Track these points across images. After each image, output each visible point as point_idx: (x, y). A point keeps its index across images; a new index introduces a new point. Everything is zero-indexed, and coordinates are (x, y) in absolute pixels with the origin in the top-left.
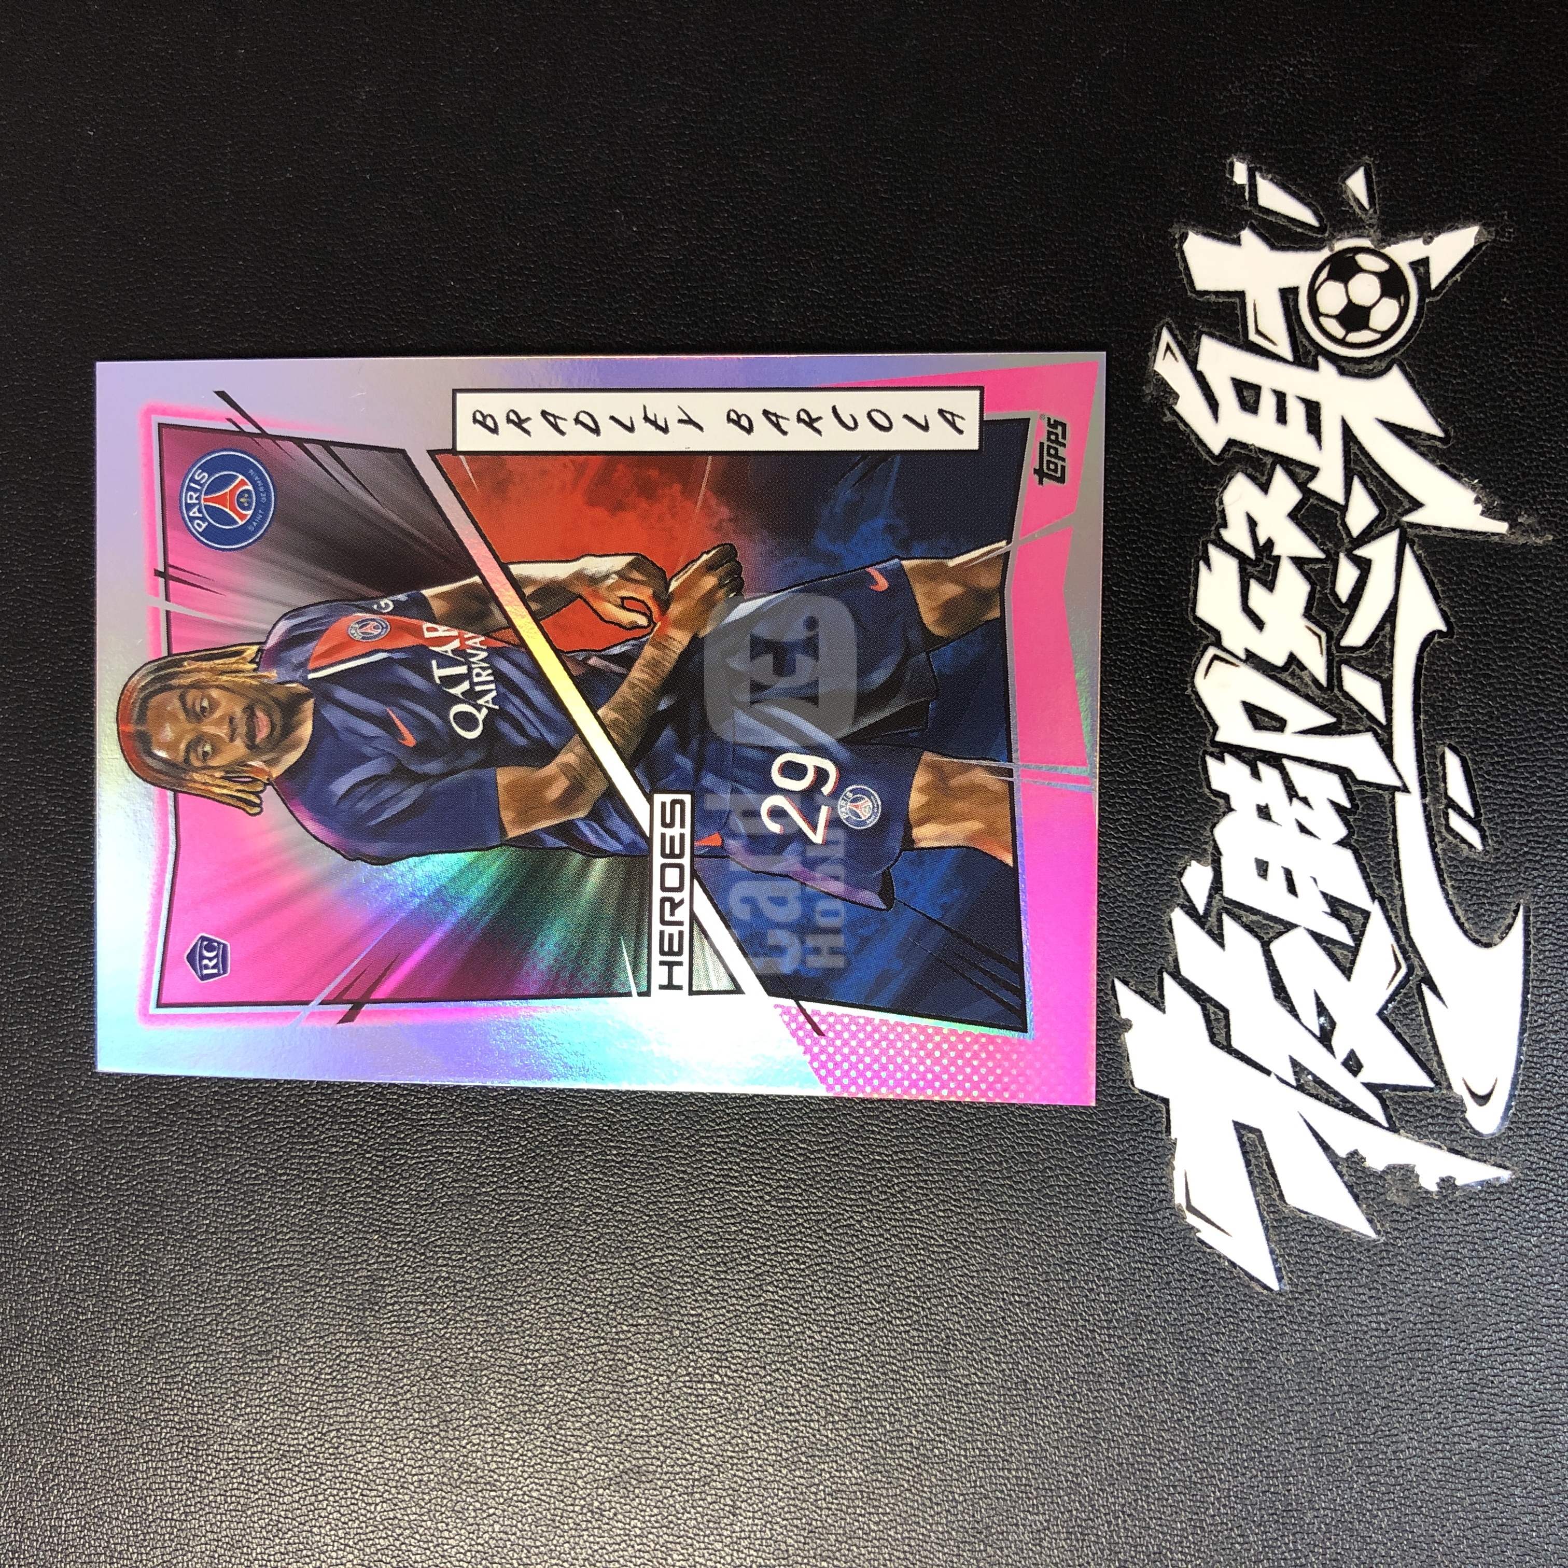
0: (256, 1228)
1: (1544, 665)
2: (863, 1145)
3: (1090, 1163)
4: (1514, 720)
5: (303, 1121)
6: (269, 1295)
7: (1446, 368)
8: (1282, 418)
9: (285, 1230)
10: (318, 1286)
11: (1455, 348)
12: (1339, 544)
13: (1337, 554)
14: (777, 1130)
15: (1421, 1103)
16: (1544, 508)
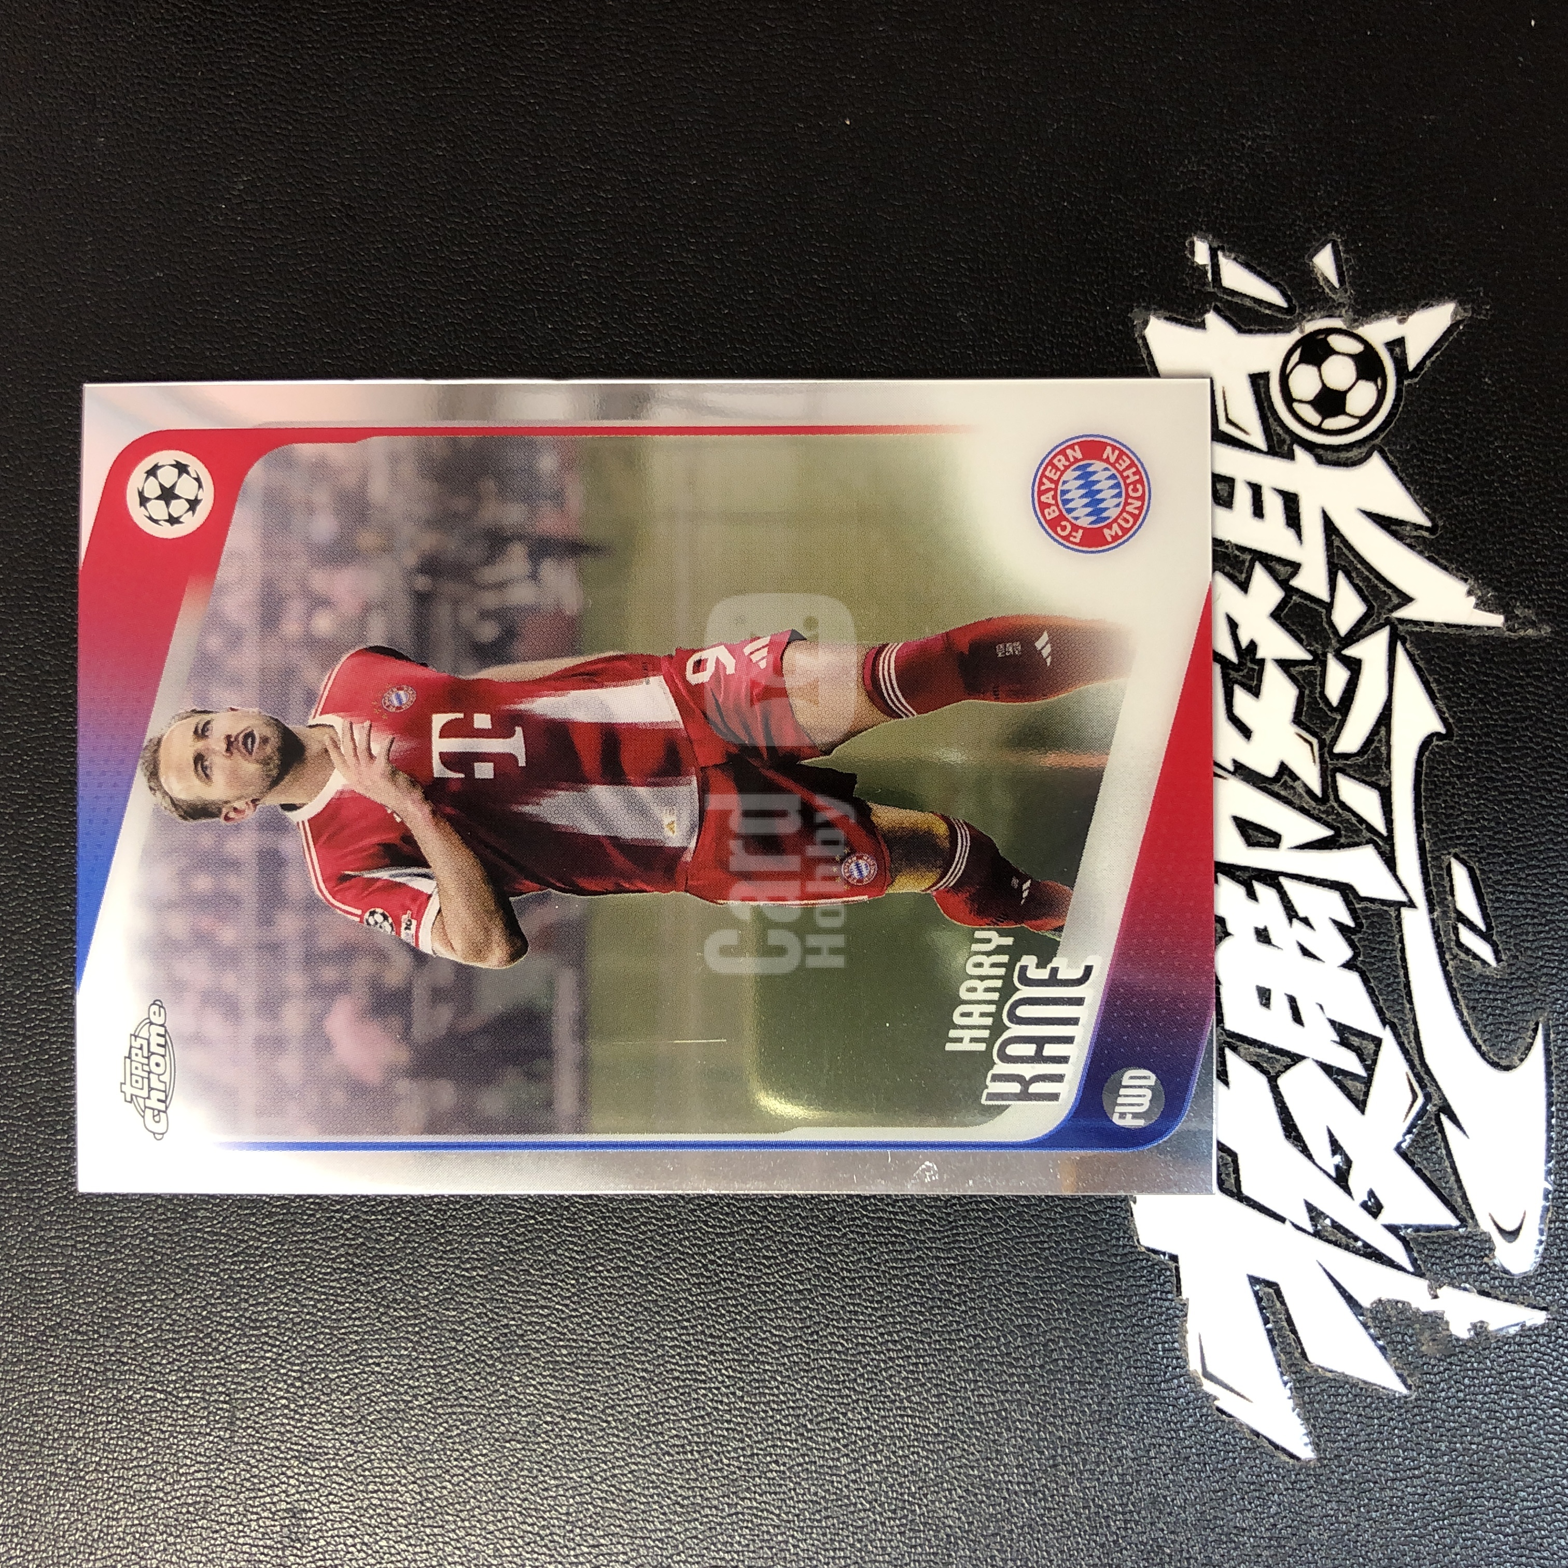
0: (157, 1462)
1: (1551, 765)
2: (844, 1328)
3: (1096, 1332)
4: (1522, 825)
5: (208, 1335)
6: (171, 1540)
7: (1430, 454)
8: (1258, 511)
9: (188, 1462)
10: (229, 1525)
11: (1438, 432)
12: (1326, 646)
13: (1325, 655)
14: (748, 1317)
15: (1447, 1243)
16: (1539, 599)
